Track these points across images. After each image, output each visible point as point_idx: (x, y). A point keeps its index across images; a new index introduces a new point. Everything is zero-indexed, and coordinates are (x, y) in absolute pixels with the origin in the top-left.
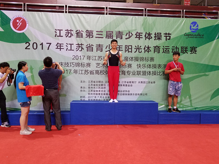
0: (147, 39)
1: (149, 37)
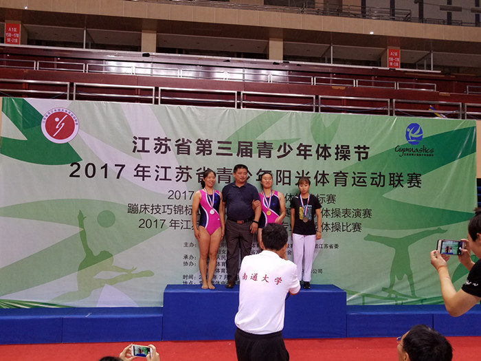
0: (320, 158)
1: (325, 154)
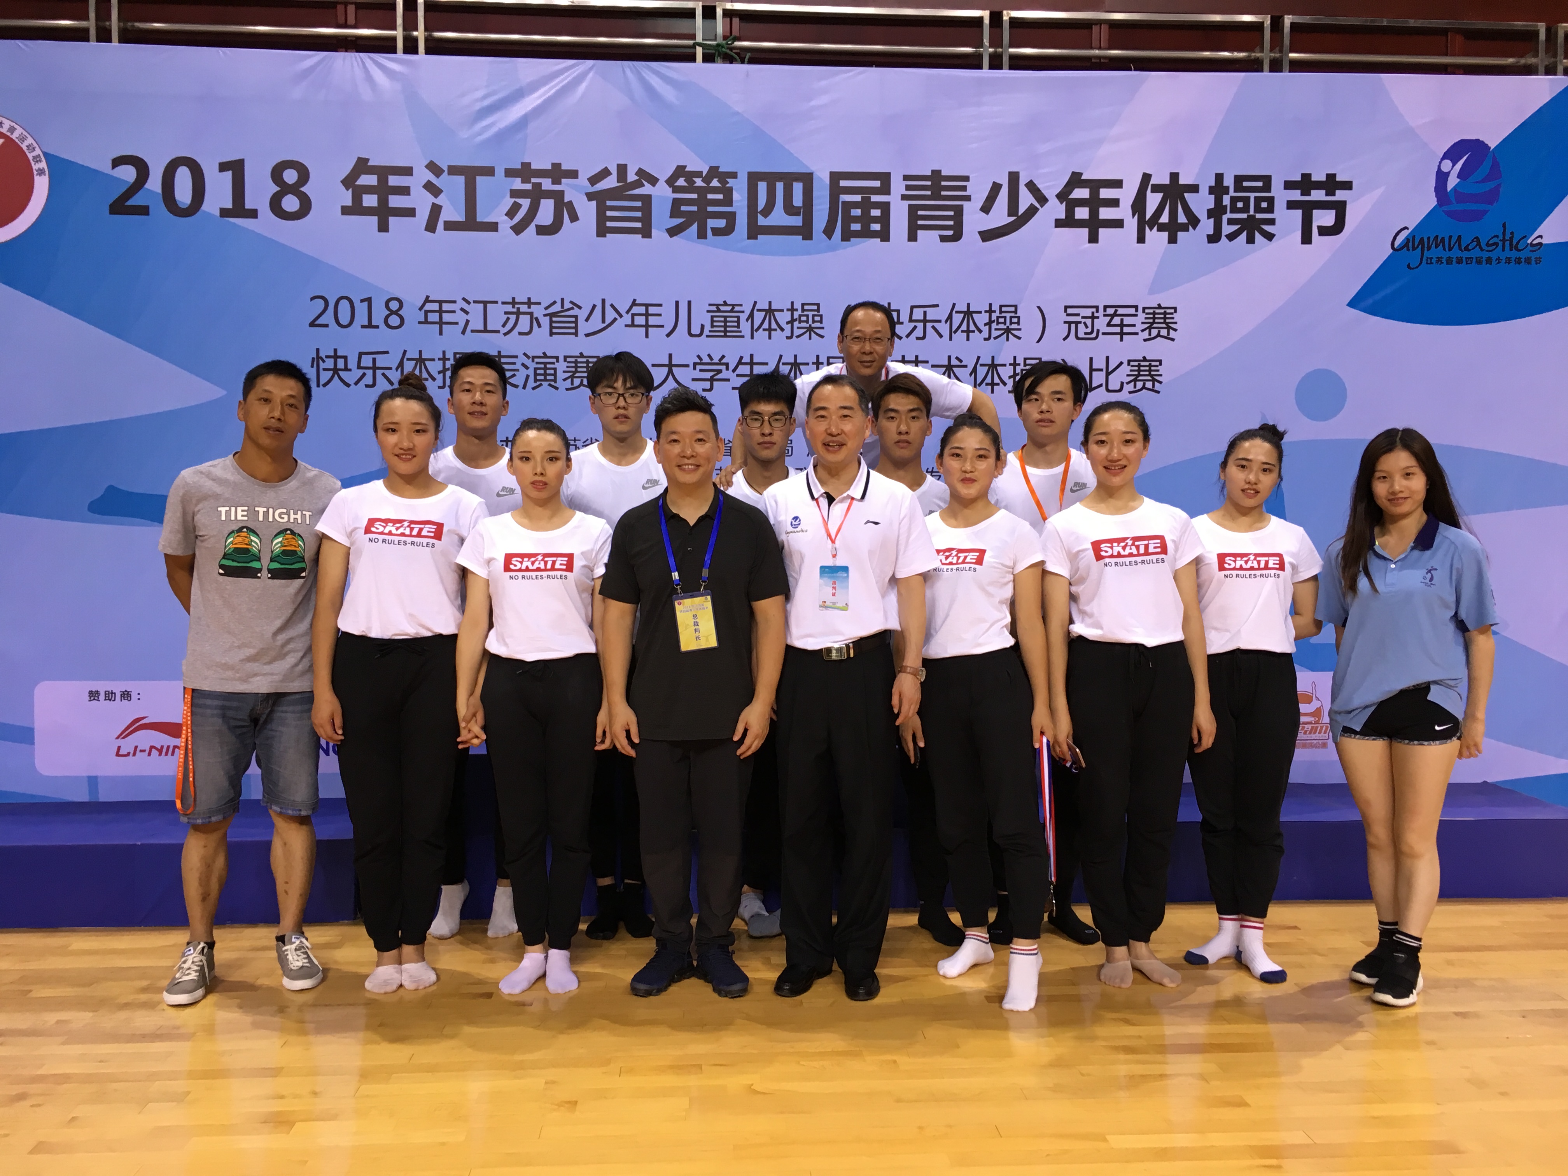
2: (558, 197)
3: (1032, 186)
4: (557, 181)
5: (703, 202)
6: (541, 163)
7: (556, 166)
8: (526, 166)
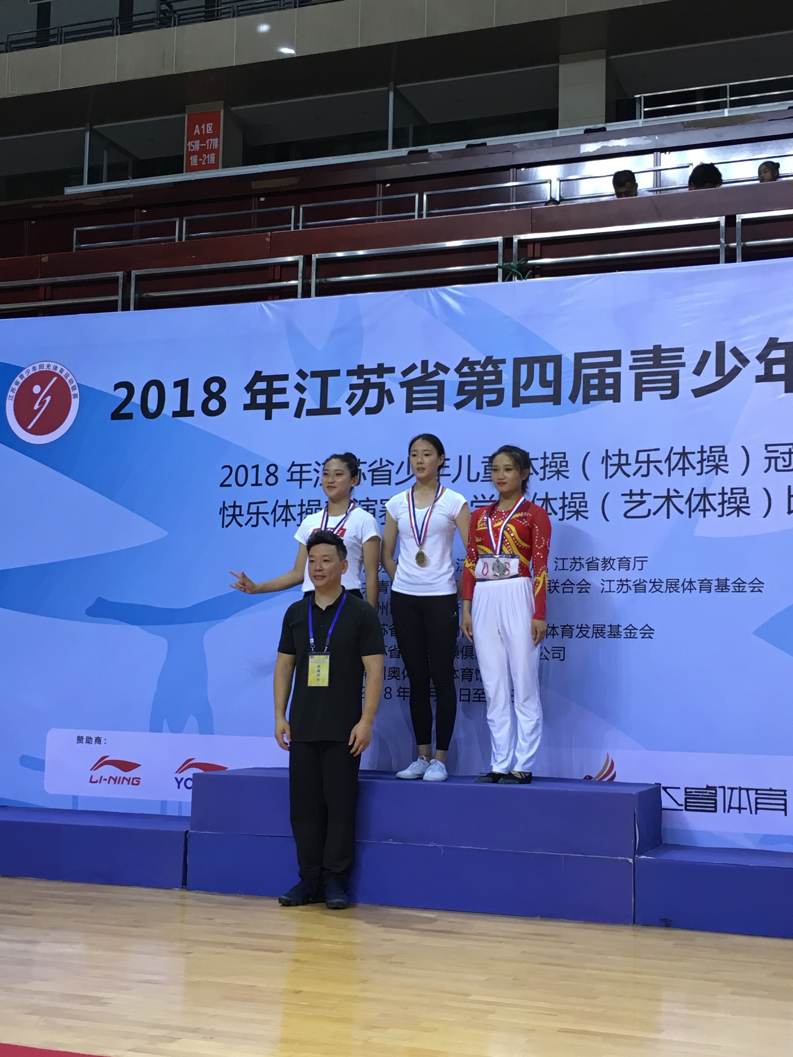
2: (380, 386)
3: (735, 352)
4: (380, 376)
5: (480, 383)
6: (370, 364)
7: (381, 365)
8: (361, 367)
